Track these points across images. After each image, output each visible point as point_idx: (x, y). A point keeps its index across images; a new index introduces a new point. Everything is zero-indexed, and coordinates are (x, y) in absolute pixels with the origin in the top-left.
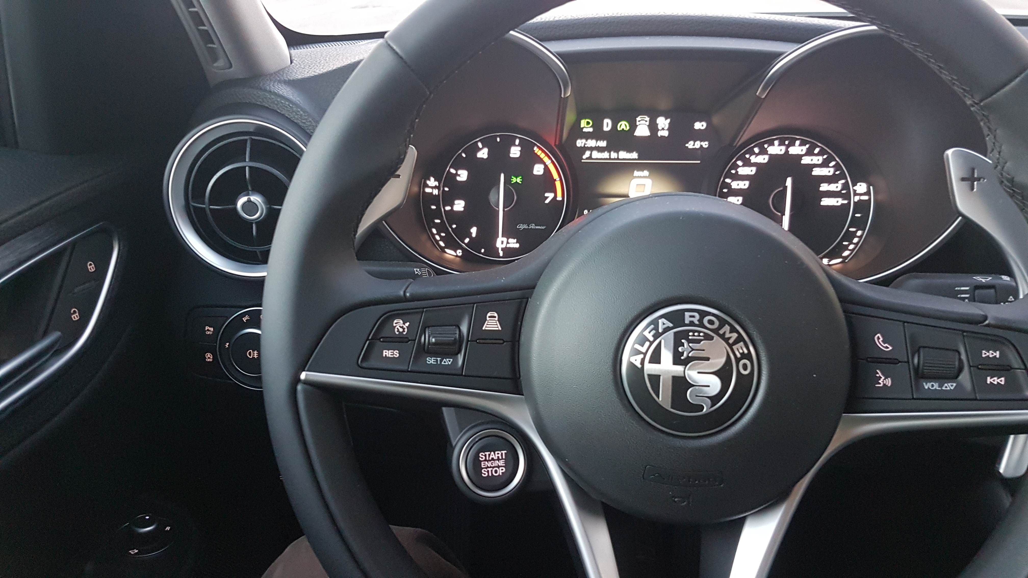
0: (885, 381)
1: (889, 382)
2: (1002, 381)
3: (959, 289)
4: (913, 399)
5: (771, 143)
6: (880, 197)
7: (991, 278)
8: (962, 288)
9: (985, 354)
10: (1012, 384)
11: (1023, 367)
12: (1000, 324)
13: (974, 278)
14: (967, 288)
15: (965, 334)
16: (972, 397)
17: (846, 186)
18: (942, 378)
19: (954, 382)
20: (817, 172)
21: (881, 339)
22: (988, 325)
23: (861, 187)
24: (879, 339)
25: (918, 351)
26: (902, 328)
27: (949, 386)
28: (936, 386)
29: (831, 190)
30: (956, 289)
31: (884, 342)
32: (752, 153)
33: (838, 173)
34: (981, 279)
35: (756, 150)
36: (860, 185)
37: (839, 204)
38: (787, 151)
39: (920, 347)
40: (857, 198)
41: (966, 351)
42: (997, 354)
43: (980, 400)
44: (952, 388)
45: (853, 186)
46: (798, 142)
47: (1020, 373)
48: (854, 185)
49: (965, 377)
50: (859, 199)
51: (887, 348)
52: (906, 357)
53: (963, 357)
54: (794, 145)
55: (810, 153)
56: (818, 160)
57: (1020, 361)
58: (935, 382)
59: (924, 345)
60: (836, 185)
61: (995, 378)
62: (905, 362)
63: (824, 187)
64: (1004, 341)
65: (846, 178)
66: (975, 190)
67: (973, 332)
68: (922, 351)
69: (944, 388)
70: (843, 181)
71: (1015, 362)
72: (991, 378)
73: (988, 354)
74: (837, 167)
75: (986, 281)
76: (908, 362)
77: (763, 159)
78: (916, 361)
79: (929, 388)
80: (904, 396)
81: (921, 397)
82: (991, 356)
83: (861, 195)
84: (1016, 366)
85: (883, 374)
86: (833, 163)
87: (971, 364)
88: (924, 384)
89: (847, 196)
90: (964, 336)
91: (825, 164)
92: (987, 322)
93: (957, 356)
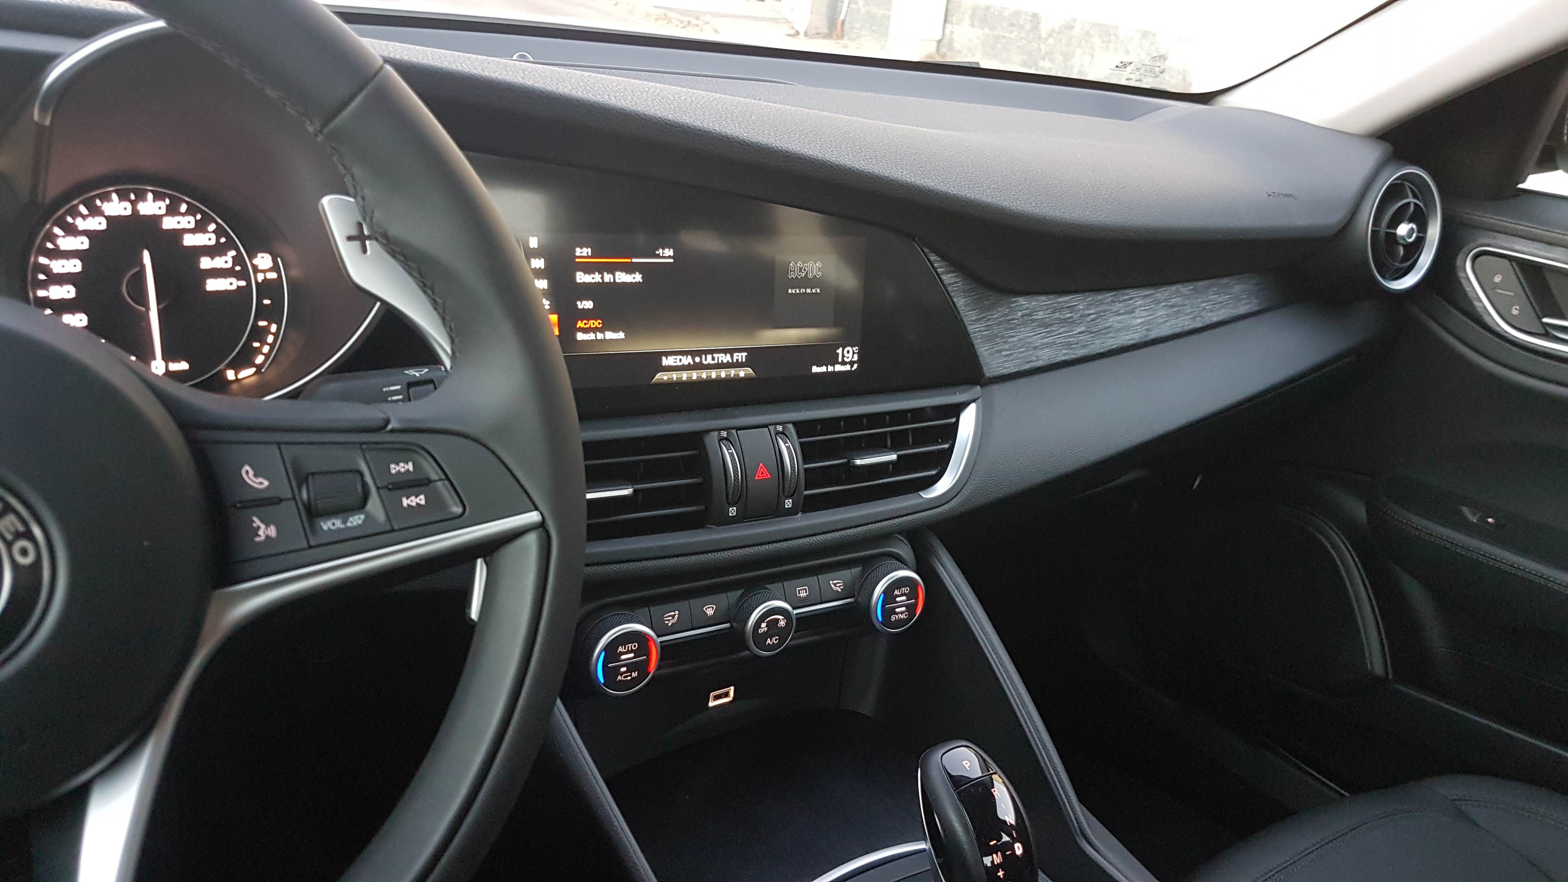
0: (265, 531)
1: (272, 531)
2: (421, 500)
3: (387, 389)
4: (310, 547)
5: (105, 197)
6: (295, 273)
7: (426, 370)
8: (392, 388)
9: (394, 469)
10: (435, 500)
11: (443, 477)
12: (406, 425)
13: (406, 372)
14: (399, 387)
15: (364, 446)
16: (388, 528)
17: (238, 260)
18: (344, 511)
19: (362, 513)
20: (189, 240)
21: (251, 473)
22: (392, 431)
23: (264, 261)
24: (248, 473)
25: (306, 480)
26: (277, 451)
27: (356, 520)
28: (338, 523)
29: (219, 267)
30: (384, 389)
31: (256, 476)
32: (75, 213)
33: (223, 240)
34: (414, 373)
35: (83, 209)
36: (263, 257)
37: (234, 287)
38: (135, 210)
39: (308, 475)
40: (260, 277)
41: (369, 468)
42: (410, 466)
43: (401, 529)
44: (360, 522)
45: (251, 260)
46: (150, 196)
47: (442, 486)
48: (252, 256)
49: (374, 505)
50: (263, 278)
51: (261, 483)
52: (289, 490)
53: (368, 478)
54: (144, 199)
55: (172, 211)
56: (187, 222)
57: (440, 472)
58: (336, 518)
59: (315, 470)
60: (224, 258)
61: (413, 498)
62: (289, 499)
63: (206, 263)
64: (418, 450)
65: (237, 249)
66: (369, 253)
67: (376, 443)
68: (310, 478)
69: (349, 524)
70: (233, 253)
71: (433, 473)
72: (407, 498)
73: (398, 468)
74: (219, 232)
75: (420, 375)
76: (294, 498)
77: (97, 224)
78: (305, 495)
79: (329, 529)
80: (299, 547)
81: (320, 542)
82: (403, 470)
83: (264, 271)
84: (437, 478)
85: (262, 522)
86: (212, 227)
87: (379, 485)
88: (322, 524)
89: (243, 275)
90: (362, 450)
91: (200, 228)
92: (390, 427)
93: (358, 478)
